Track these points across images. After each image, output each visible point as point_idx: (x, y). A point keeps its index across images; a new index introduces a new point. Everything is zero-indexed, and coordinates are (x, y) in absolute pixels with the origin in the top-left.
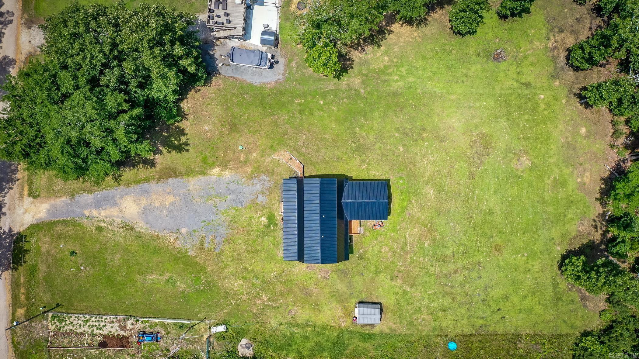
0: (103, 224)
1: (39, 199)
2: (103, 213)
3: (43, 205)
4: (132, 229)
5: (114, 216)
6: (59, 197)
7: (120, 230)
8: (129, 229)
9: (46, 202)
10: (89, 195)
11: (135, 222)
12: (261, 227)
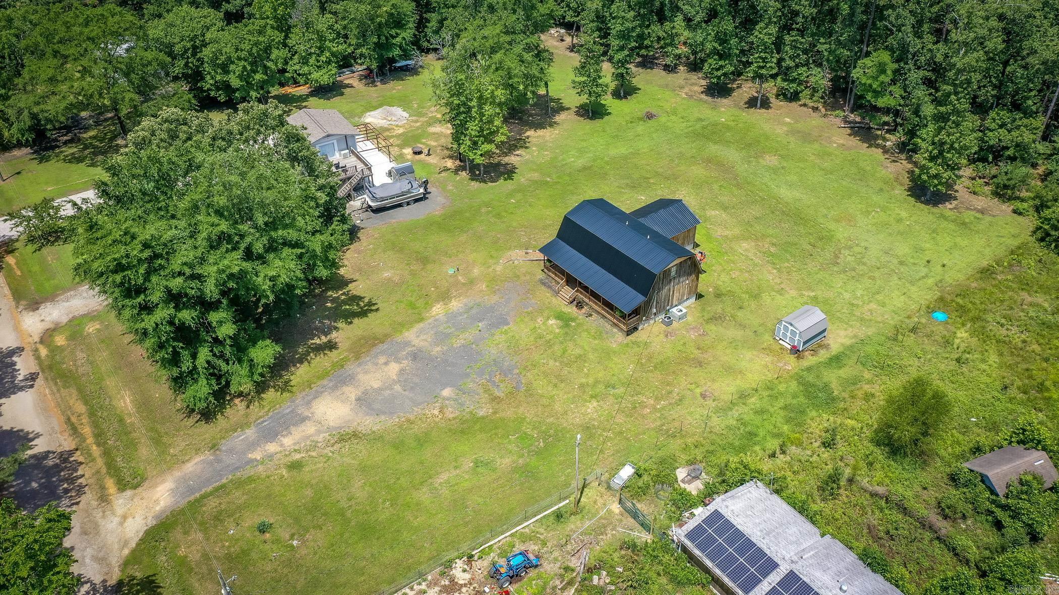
0: (297, 456)
1: (146, 484)
2: (288, 441)
3: (158, 489)
4: (355, 435)
5: (311, 436)
6: (187, 461)
7: (335, 447)
8: (350, 438)
9: (163, 481)
10: (247, 431)
11: (356, 423)
12: (557, 331)
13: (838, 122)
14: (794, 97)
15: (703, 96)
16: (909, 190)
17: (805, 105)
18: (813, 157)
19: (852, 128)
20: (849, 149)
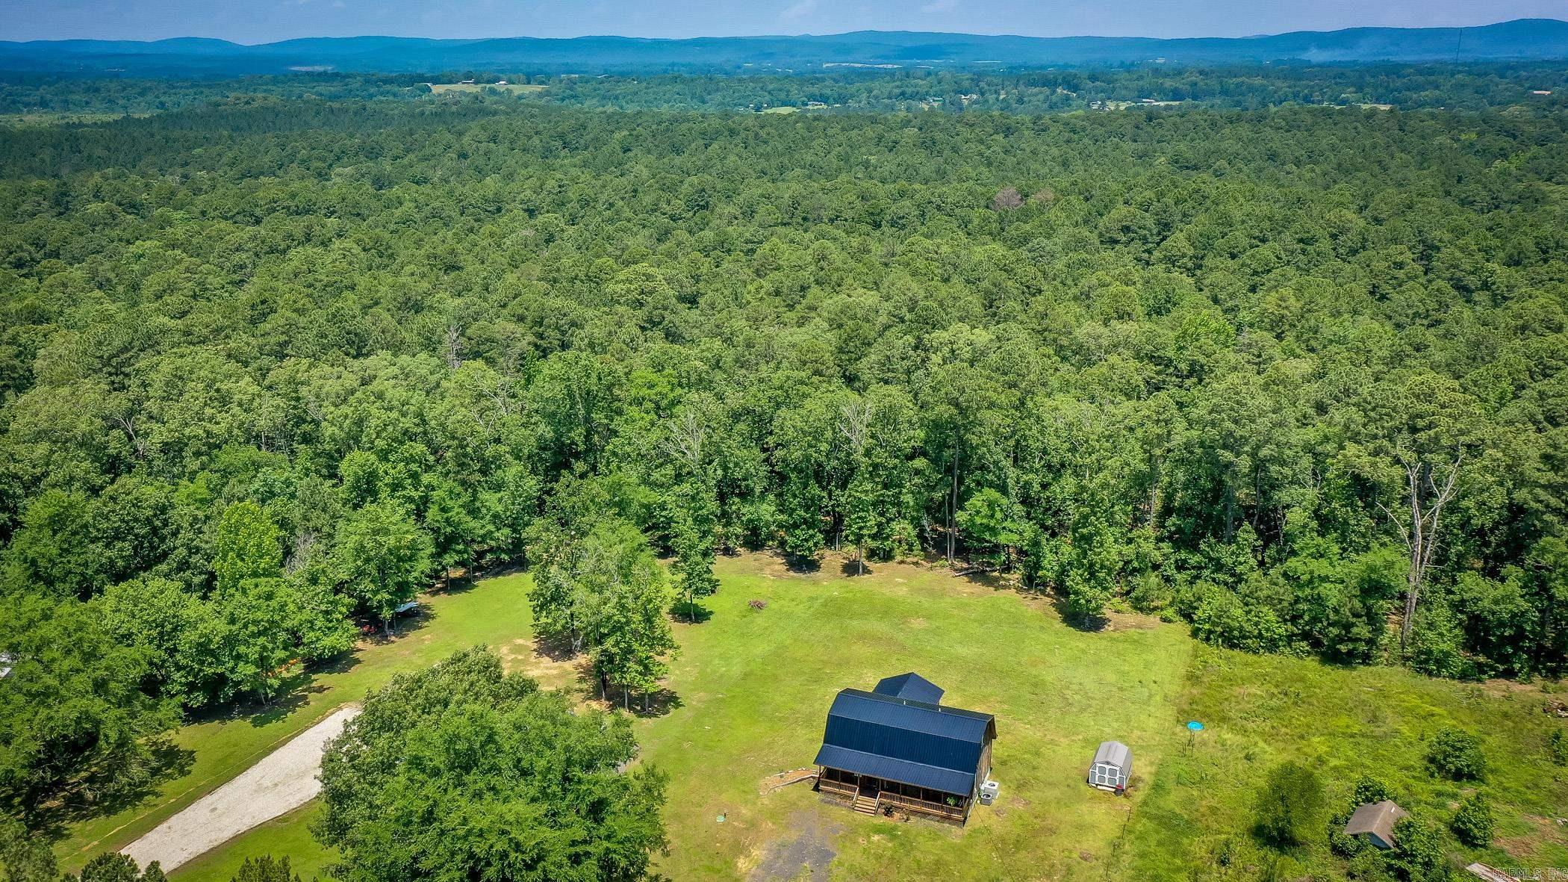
12: (890, 845)
13: (947, 571)
14: (887, 556)
15: (791, 573)
16: (1064, 621)
17: (902, 562)
18: (956, 612)
19: (966, 575)
20: (980, 596)
